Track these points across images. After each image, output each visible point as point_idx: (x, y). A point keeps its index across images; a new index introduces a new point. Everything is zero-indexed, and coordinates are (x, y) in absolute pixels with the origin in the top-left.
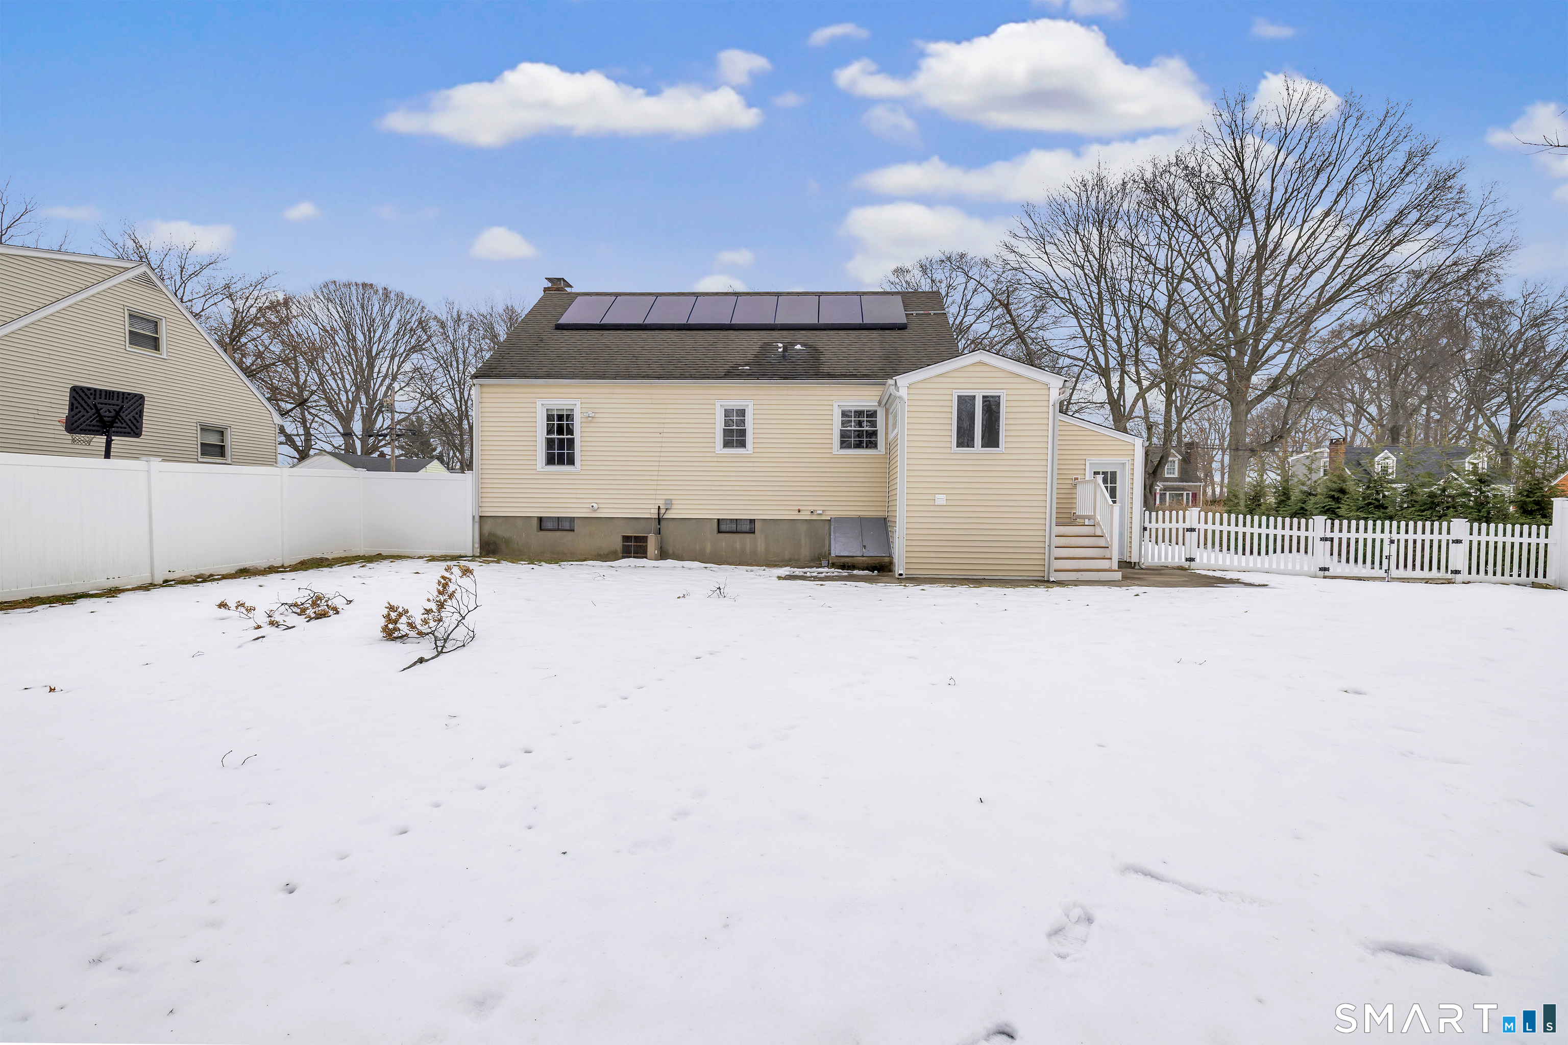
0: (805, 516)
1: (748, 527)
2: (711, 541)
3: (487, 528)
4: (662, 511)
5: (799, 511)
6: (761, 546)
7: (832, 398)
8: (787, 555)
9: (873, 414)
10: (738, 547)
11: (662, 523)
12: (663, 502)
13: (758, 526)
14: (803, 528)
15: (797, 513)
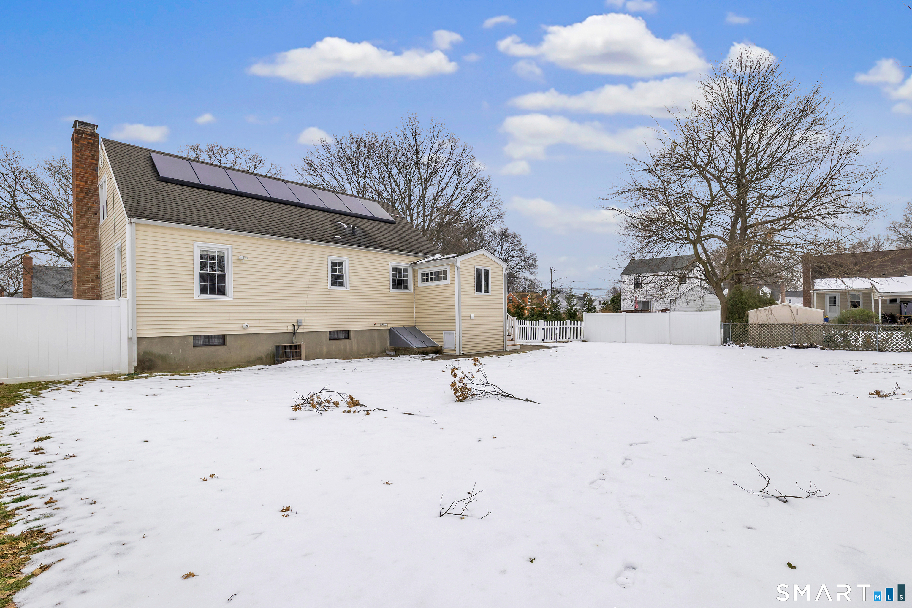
0: (378, 327)
1: (347, 335)
2: (326, 345)
3: (144, 345)
4: (296, 327)
5: (375, 324)
6: (355, 347)
7: (388, 260)
8: (369, 351)
9: (406, 270)
10: (342, 348)
11: (296, 335)
12: (296, 321)
13: (352, 335)
14: (376, 334)
15: (373, 325)
